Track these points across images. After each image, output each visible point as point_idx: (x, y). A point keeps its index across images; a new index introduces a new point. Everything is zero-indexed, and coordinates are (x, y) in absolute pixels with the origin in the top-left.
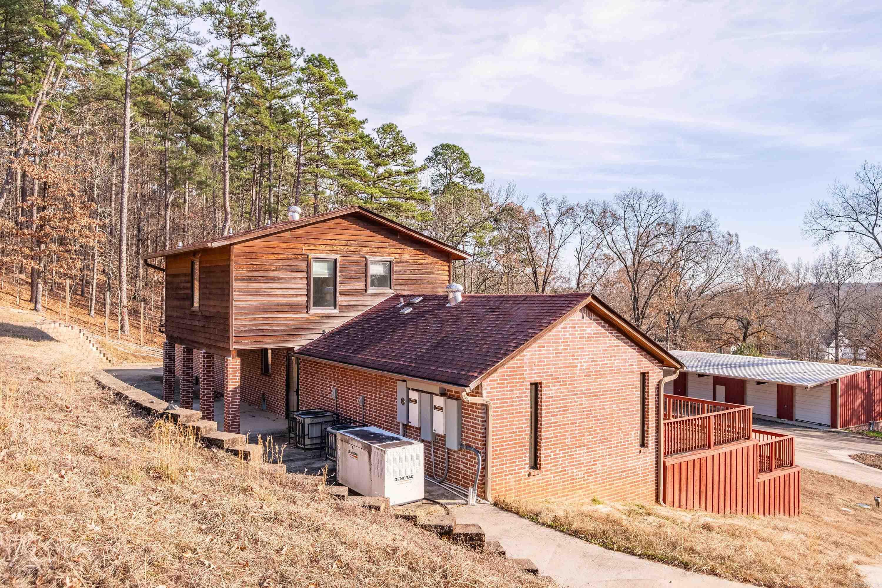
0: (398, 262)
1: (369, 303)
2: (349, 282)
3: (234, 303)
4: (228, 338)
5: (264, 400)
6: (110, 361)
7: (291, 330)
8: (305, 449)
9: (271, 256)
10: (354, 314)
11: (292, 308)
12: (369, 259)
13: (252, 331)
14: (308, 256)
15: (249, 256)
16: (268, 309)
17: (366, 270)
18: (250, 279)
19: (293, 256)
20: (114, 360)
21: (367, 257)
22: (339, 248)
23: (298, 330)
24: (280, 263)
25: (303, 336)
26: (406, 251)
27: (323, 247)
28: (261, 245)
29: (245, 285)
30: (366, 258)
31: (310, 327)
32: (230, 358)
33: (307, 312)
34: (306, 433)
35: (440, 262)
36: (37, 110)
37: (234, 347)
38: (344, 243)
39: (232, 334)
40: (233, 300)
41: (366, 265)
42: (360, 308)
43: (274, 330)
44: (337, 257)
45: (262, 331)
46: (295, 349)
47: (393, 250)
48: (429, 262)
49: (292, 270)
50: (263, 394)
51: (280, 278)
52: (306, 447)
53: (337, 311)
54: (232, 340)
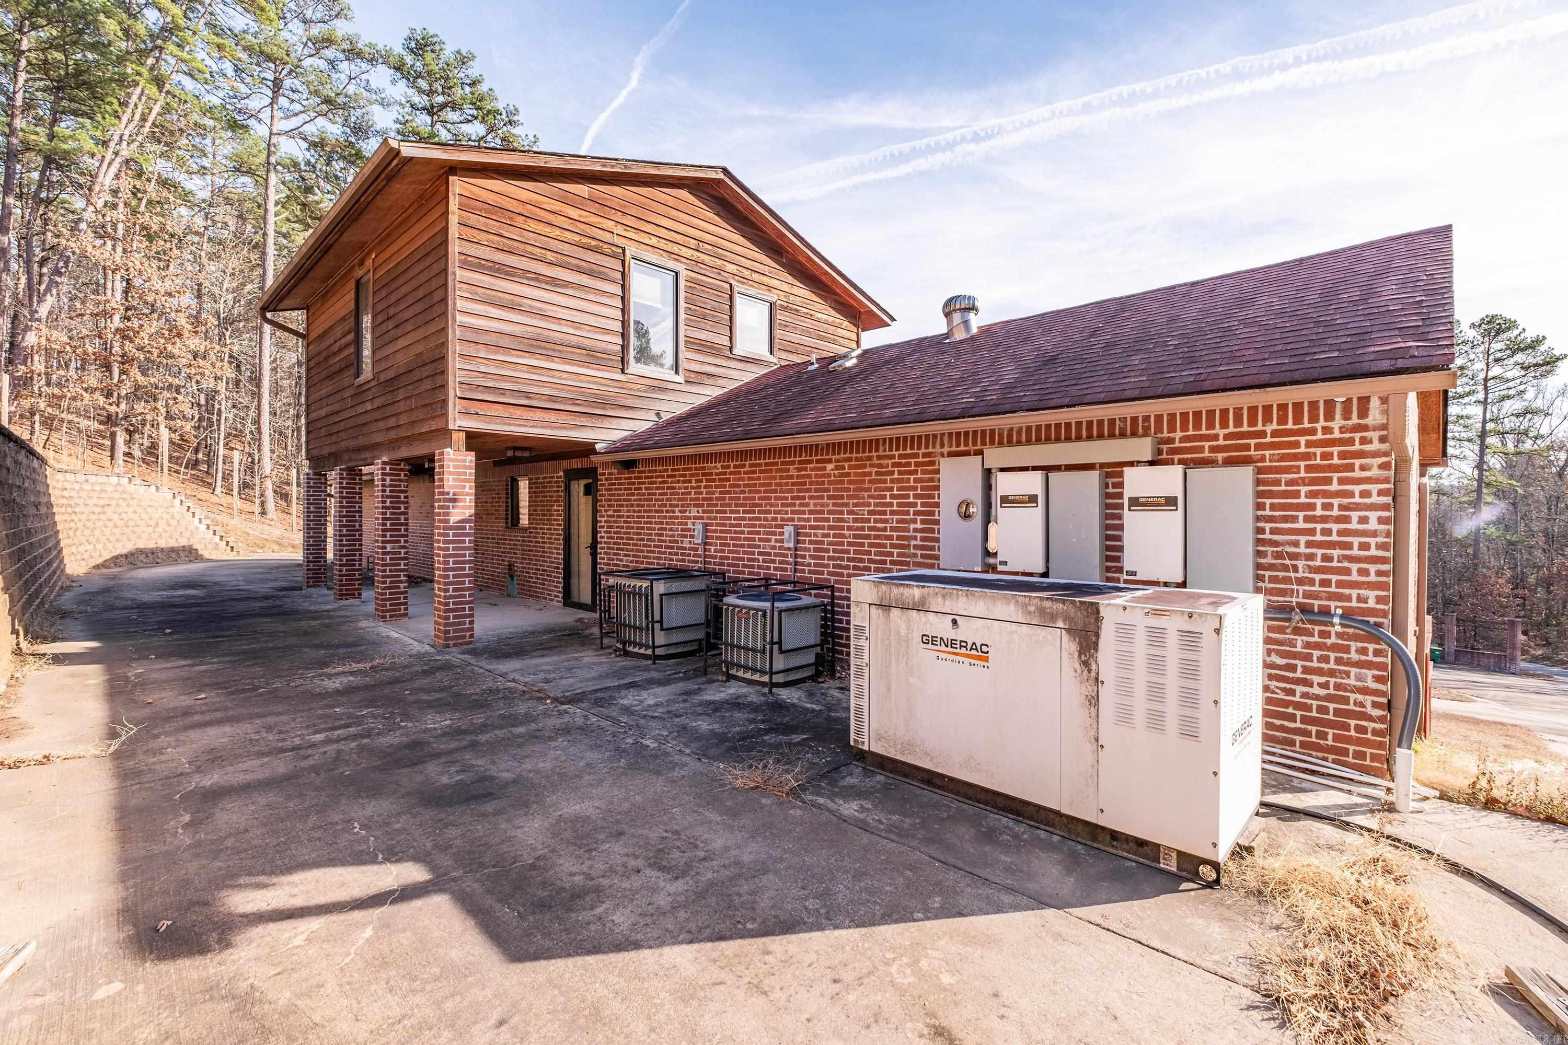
0: (784, 309)
1: (735, 374)
2: (702, 325)
3: (459, 318)
4: (445, 402)
5: (512, 577)
6: (232, 548)
7: (590, 404)
8: (655, 658)
9: (547, 230)
10: (709, 393)
11: (593, 357)
12: (736, 289)
13: (502, 392)
14: (624, 250)
15: (495, 213)
16: (539, 347)
17: (731, 307)
18: (498, 270)
19: (593, 243)
20: (240, 546)
21: (734, 283)
22: (684, 252)
23: (603, 405)
24: (566, 249)
25: (615, 421)
26: (795, 290)
27: (654, 241)
28: (523, 198)
29: (486, 280)
30: (731, 285)
31: (629, 402)
32: (449, 450)
33: (623, 371)
34: (657, 617)
35: (846, 323)
36: (110, 164)
37: (459, 423)
38: (693, 243)
39: (454, 390)
40: (454, 309)
41: (731, 297)
42: (721, 382)
43: (551, 398)
44: (680, 267)
45: (527, 395)
46: (598, 447)
47: (775, 283)
48: (830, 319)
49: (590, 274)
50: (510, 566)
51: (567, 284)
52: (659, 652)
53: (680, 379)
54: (454, 407)
